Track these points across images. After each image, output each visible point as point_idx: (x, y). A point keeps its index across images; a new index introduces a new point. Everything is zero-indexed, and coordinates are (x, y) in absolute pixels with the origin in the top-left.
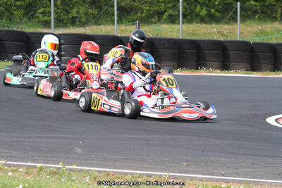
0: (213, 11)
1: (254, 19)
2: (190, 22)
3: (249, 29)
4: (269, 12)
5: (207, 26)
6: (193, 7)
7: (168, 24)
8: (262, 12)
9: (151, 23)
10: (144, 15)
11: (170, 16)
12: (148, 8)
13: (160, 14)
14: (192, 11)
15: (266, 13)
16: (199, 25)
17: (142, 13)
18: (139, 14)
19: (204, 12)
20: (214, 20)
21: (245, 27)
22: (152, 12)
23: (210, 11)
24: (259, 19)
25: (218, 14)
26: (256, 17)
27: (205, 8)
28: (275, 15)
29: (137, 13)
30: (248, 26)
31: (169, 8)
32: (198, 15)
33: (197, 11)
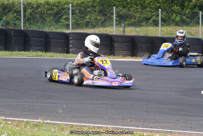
0: (184, 17)
2: (169, 25)
5: (180, 28)
6: (170, 15)
7: (153, 26)
9: (141, 26)
10: (136, 20)
11: (154, 21)
12: (139, 16)
13: (148, 19)
14: (170, 18)
16: (175, 27)
17: (135, 19)
18: (133, 20)
19: (178, 19)
20: (185, 24)
22: (141, 19)
23: (182, 18)
25: (188, 20)
27: (179, 16)
29: (131, 19)
31: (154, 15)
32: (174, 21)
33: (173, 17)
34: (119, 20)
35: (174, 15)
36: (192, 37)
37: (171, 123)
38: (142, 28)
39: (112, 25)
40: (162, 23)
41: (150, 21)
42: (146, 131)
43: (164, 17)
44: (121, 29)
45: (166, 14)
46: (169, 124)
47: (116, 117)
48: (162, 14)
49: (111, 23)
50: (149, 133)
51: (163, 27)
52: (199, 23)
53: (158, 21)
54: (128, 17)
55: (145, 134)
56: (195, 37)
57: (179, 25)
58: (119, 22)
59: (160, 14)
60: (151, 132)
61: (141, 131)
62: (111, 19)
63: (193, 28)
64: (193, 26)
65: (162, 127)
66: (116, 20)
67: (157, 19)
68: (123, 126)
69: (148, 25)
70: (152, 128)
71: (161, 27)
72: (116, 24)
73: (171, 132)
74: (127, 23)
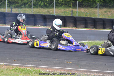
0: (46, 3)
1: (62, 7)
2: (37, 7)
3: (60, 11)
4: (68, 4)
5: (44, 9)
6: (38, 2)
7: (28, 8)
8: (65, 4)
9: (22, 8)
10: (19, 4)
11: (29, 5)
12: (20, 2)
13: (25, 4)
14: (38, 3)
15: (67, 5)
16: (40, 9)
17: (18, 4)
18: (17, 4)
19: (42, 4)
20: (46, 7)
21: (58, 10)
22: (22, 4)
23: (45, 4)
24: (64, 7)
25: (48, 5)
26: (63, 6)
27: (43, 2)
28: (70, 6)
29: (16, 4)
30: (59, 9)
31: (29, 2)
32: (40, 5)
33: (40, 3)
34: (9, 4)
35: (40, 2)
36: (50, 14)
37: (37, 62)
38: (22, 9)
39: (5, 7)
40: (34, 6)
41: (27, 5)
42: (23, 66)
43: (35, 3)
44: (10, 10)
45: (36, 1)
46: (36, 63)
47: (6, 58)
48: (33, 1)
49: (4, 6)
50: (24, 68)
51: (34, 9)
52: (54, 7)
53: (31, 5)
54: (14, 3)
55: (22, 68)
56: (52, 14)
57: (43, 8)
58: (9, 5)
59: (32, 1)
60: (25, 66)
61: (20, 66)
62: (5, 4)
63: (51, 10)
64: (51, 8)
65: (32, 64)
66: (7, 4)
67: (30, 4)
68: (10, 63)
69: (25, 7)
70: (26, 64)
71: (33, 8)
72: (8, 7)
73: (37, 67)
74: (13, 6)
